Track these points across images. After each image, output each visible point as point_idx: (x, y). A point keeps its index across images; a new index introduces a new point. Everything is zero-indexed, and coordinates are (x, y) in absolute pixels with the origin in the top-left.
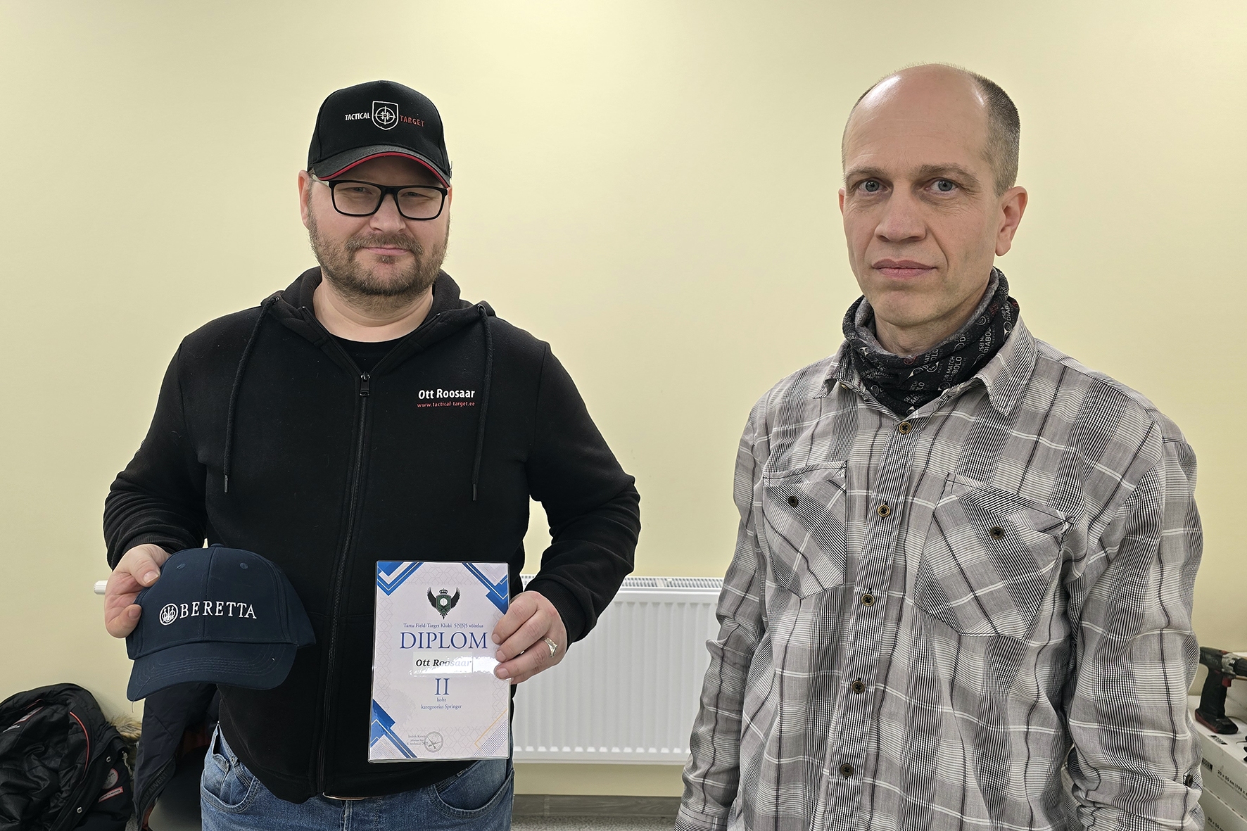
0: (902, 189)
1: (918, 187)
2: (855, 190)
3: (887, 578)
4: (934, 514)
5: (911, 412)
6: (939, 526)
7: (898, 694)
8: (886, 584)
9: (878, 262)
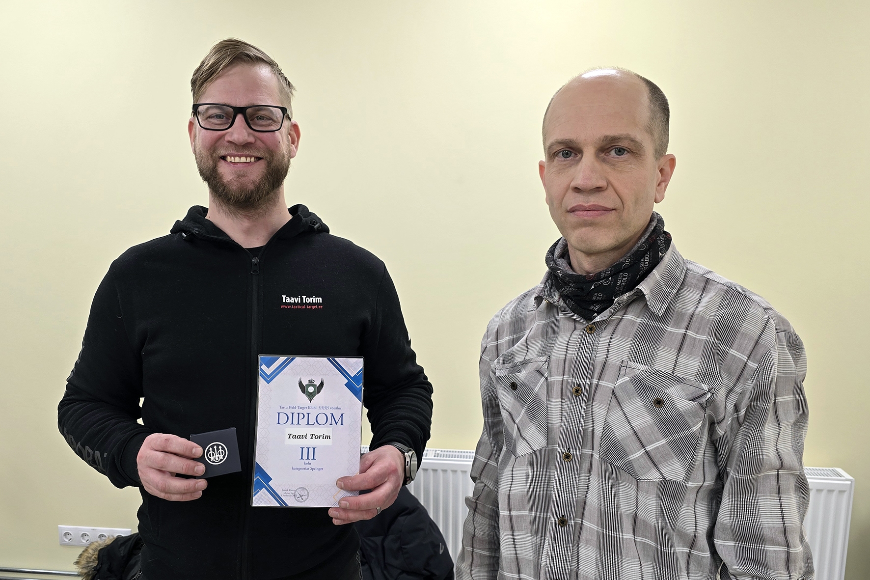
0: (589, 154)
1: (600, 153)
2: (554, 158)
3: (580, 440)
4: (613, 392)
5: (595, 317)
6: (617, 400)
7: (591, 525)
8: (580, 445)
9: (573, 207)
